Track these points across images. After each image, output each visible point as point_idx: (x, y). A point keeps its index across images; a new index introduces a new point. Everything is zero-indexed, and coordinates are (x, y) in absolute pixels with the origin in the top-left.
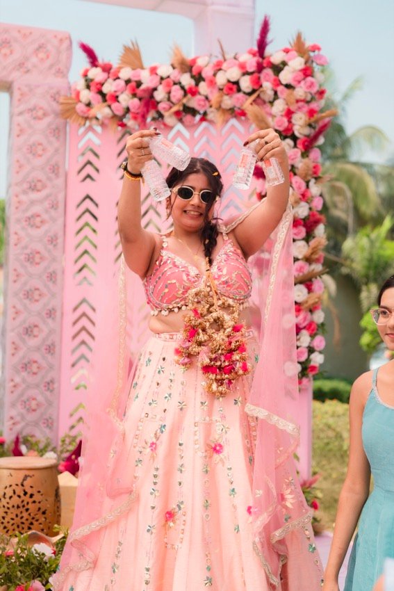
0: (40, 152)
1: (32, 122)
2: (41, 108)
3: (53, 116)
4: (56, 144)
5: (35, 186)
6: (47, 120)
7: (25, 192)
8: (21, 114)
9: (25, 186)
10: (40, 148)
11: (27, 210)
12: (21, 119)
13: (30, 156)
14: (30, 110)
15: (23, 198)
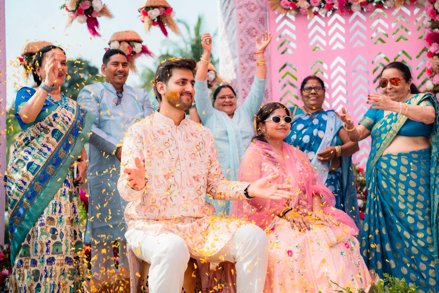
0: (254, 34)
1: (248, 13)
2: (253, 4)
3: (259, 9)
4: (263, 29)
5: (252, 57)
6: (257, 11)
7: (247, 62)
8: (240, 7)
9: (247, 57)
10: (254, 31)
11: (249, 74)
12: (241, 11)
13: (248, 36)
14: (247, 5)
15: (246, 65)
